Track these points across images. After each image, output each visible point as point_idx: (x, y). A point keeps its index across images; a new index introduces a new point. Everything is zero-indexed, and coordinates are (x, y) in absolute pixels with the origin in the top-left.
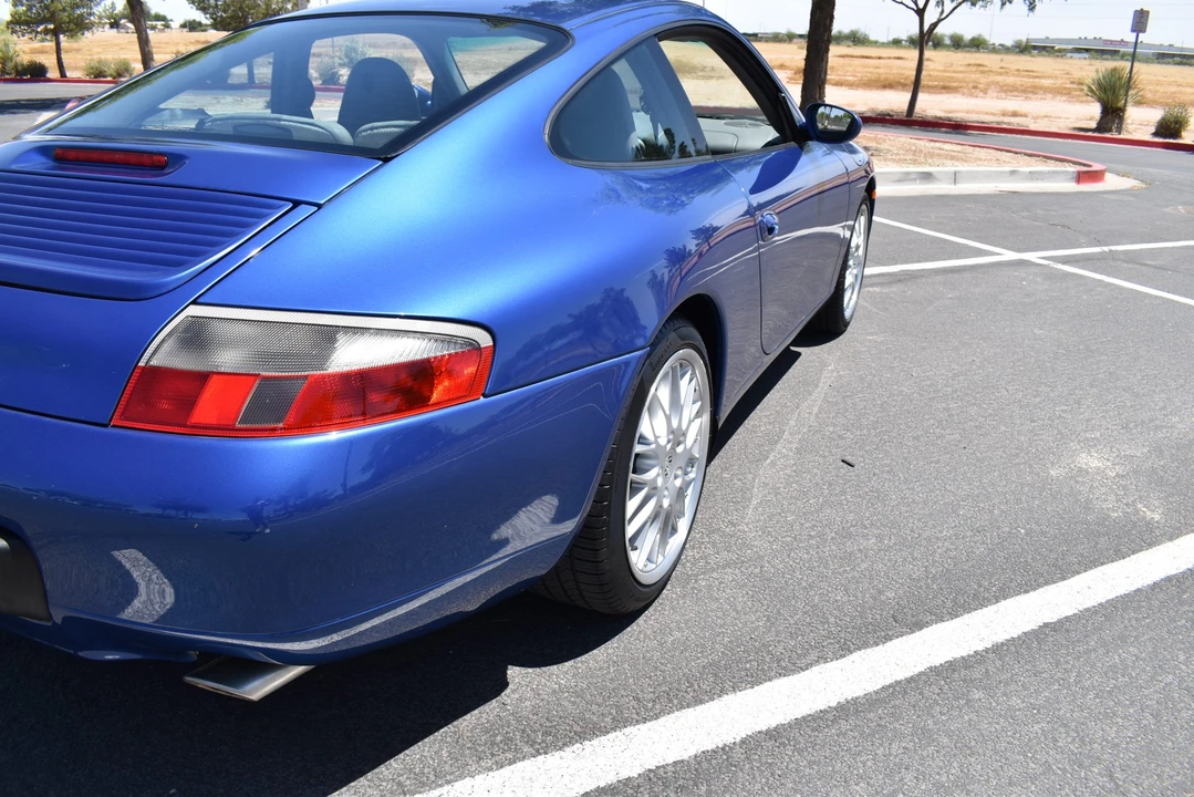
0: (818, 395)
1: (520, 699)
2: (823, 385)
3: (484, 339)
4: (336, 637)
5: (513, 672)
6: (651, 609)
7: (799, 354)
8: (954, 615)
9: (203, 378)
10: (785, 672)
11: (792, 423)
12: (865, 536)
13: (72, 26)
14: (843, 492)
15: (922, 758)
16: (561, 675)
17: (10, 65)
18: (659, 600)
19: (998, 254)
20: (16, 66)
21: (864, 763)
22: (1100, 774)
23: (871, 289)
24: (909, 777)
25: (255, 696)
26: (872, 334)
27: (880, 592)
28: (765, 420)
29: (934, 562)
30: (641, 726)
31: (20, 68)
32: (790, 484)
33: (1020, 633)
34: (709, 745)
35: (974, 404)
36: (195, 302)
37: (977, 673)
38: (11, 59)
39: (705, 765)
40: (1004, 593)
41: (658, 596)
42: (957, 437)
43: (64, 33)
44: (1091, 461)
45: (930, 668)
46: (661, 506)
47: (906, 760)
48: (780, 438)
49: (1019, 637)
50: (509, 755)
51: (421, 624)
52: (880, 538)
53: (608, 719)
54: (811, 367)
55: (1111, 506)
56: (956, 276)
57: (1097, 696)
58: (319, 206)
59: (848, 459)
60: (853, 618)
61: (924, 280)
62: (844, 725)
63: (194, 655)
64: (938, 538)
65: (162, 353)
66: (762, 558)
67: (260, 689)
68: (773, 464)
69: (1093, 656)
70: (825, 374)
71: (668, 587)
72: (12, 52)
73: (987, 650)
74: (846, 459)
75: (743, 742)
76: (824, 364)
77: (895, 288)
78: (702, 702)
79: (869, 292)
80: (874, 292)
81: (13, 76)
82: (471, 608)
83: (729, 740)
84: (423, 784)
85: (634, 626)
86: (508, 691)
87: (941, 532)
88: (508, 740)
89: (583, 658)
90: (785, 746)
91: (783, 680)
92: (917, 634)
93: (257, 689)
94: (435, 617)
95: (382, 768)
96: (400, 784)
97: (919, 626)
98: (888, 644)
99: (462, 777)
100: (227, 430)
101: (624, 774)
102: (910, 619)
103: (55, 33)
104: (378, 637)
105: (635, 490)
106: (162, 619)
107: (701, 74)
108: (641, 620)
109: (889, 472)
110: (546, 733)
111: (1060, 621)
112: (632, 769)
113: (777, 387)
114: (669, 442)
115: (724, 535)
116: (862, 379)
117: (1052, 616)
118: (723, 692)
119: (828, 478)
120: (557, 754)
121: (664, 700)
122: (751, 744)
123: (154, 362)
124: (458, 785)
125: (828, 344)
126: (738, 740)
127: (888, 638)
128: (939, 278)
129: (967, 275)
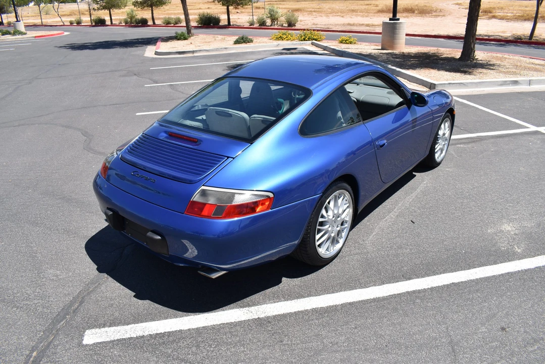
0: (414, 195)
1: (284, 286)
2: (418, 190)
3: (271, 195)
4: (234, 265)
5: (284, 279)
6: (328, 265)
7: (415, 176)
8: (423, 277)
9: (204, 204)
10: (361, 287)
11: (400, 205)
12: (406, 249)
13: (158, 3)
14: (406, 233)
15: (392, 316)
16: (297, 281)
17: (134, 20)
18: (332, 263)
19: (528, 128)
20: (136, 20)
21: (374, 314)
22: (444, 327)
23: (459, 146)
24: (385, 320)
25: (214, 277)
26: (449, 168)
27: (402, 267)
28: (391, 203)
29: (426, 259)
30: (315, 297)
31: (137, 21)
32: (388, 228)
33: (442, 284)
34: (332, 304)
35: (474, 201)
36: (203, 185)
37: (421, 295)
38: (134, 17)
39: (329, 309)
40: (444, 272)
41: (331, 262)
42: (460, 214)
43: (155, 6)
44: (507, 227)
45: (407, 292)
46: (331, 236)
47: (387, 315)
48: (393, 210)
49: (441, 286)
50: (278, 300)
51: (259, 263)
52: (411, 250)
53: (306, 294)
54: (417, 182)
55: (503, 246)
56: (501, 139)
57: (457, 306)
58: (234, 158)
59: (414, 220)
60: (389, 274)
61: (485, 141)
62: (373, 304)
63: (200, 266)
64: (431, 251)
65: (196, 197)
66: (368, 252)
67: (215, 276)
68: (386, 220)
69: (464, 294)
70: (422, 185)
71: (336, 259)
72: (134, 14)
73: (428, 289)
74: (413, 220)
75: (342, 305)
76: (423, 181)
77: (470, 146)
78: (334, 293)
79: (458, 147)
80: (460, 147)
81: (135, 24)
82: (273, 259)
83: (338, 304)
84: (254, 305)
85: (322, 270)
86: (281, 284)
87: (434, 249)
88: (278, 296)
89: (304, 277)
90: (353, 307)
91: (360, 290)
92: (408, 281)
93: (215, 275)
94: (263, 261)
95: (245, 299)
96: (248, 304)
97: (410, 279)
98: (397, 283)
99: (264, 304)
100: (209, 217)
101: (306, 309)
102: (407, 277)
103: (152, 7)
104: (246, 266)
105: (319, 231)
106: (194, 258)
107: (434, 14)
108: (324, 268)
109: (426, 226)
110: (289, 296)
111: (459, 283)
112: (309, 307)
113: (401, 190)
114: (333, 217)
115: (359, 244)
116: (435, 188)
117: (456, 281)
118: (341, 291)
119: (403, 227)
120: (290, 301)
121: (323, 291)
122: (343, 306)
123: (194, 200)
124: (262, 306)
125: (429, 172)
126: (340, 304)
127: (397, 281)
128: (492, 140)
129: (507, 139)
